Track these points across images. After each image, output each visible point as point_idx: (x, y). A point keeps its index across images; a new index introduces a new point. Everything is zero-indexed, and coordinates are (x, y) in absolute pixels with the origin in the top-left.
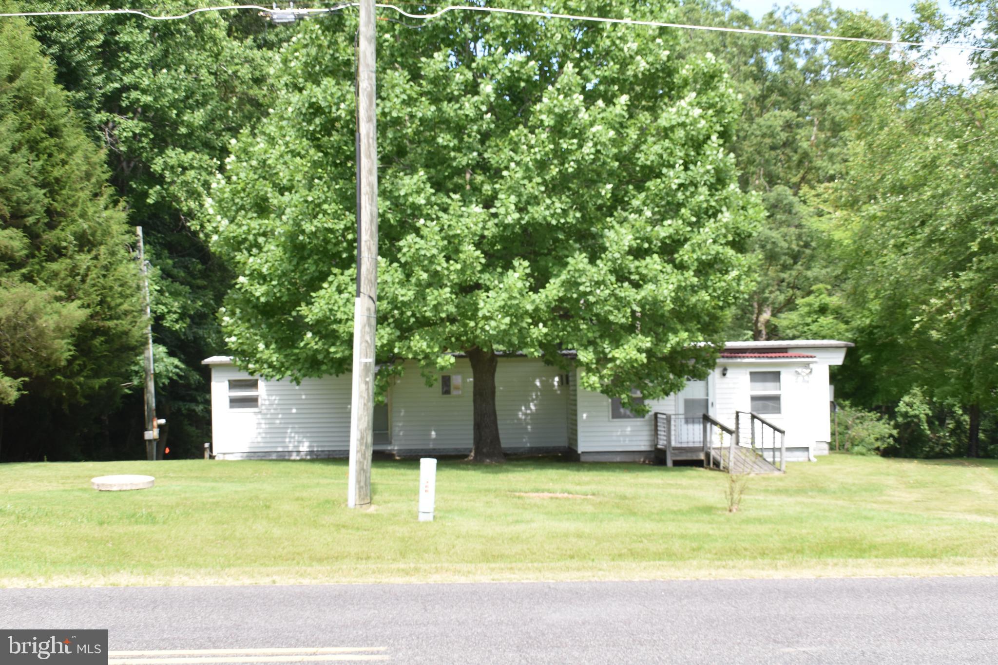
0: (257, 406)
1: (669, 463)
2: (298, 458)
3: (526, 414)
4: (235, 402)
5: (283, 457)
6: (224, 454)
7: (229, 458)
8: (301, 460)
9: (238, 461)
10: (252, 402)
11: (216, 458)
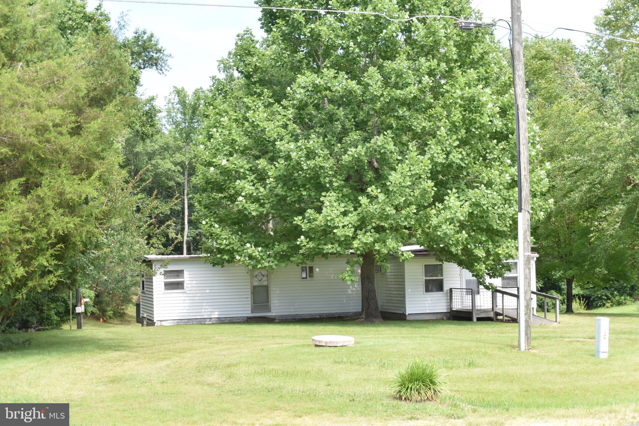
0: (183, 288)
1: (475, 319)
2: (210, 323)
3: (353, 291)
4: (169, 286)
5: (201, 322)
6: (161, 321)
7: (164, 323)
8: (213, 324)
9: (170, 326)
10: (179, 285)
11: (156, 324)
